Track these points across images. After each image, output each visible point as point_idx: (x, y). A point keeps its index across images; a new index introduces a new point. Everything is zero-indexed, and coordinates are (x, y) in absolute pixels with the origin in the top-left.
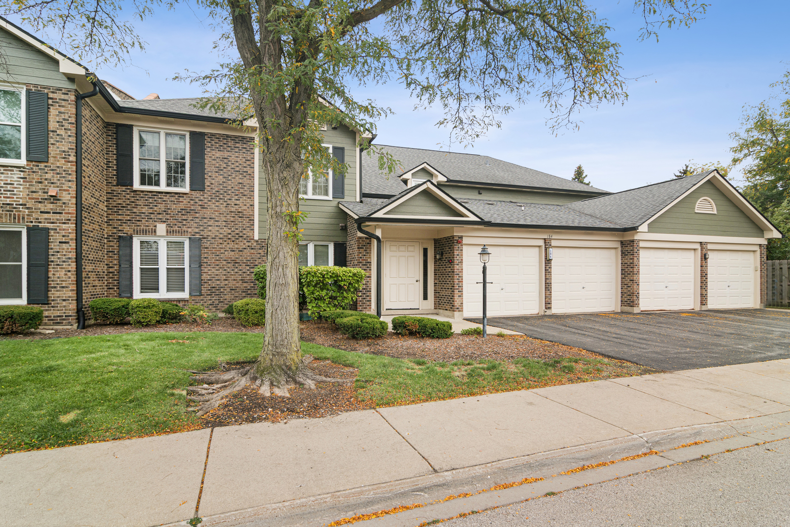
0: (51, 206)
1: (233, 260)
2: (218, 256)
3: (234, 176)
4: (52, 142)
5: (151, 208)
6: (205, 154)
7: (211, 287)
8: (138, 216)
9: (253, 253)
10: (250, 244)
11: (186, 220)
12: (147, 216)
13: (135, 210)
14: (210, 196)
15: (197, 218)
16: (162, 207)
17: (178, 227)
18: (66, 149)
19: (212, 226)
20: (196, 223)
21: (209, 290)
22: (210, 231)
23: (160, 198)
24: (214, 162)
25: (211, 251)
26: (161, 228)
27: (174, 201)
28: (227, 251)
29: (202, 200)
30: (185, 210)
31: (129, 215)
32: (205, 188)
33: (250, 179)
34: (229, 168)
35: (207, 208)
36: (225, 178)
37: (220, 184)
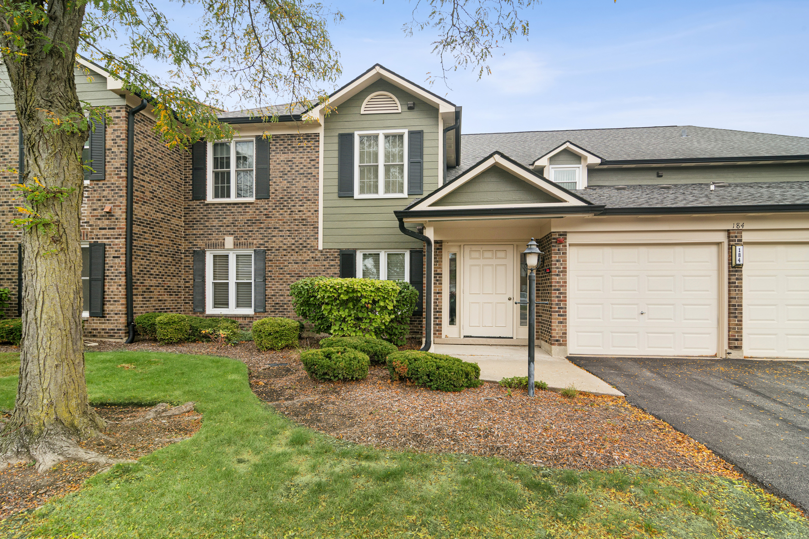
0: (107, 222)
1: (297, 274)
2: (282, 269)
3: (298, 179)
4: (108, 160)
5: (221, 221)
6: (270, 159)
7: (275, 304)
8: (210, 229)
9: (317, 266)
10: (314, 255)
11: (252, 231)
12: (217, 229)
13: (207, 224)
14: (274, 204)
15: (262, 228)
16: (230, 219)
17: (245, 239)
18: (119, 166)
19: (276, 236)
20: (261, 234)
21: (273, 306)
22: (274, 242)
23: (229, 210)
24: (278, 166)
25: (275, 263)
26: (229, 241)
27: (241, 212)
28: (291, 263)
29: (267, 209)
30: (251, 220)
31: (202, 229)
32: (269, 196)
33: (315, 181)
34: (293, 171)
35: (271, 217)
36: (288, 182)
37: (284, 190)
